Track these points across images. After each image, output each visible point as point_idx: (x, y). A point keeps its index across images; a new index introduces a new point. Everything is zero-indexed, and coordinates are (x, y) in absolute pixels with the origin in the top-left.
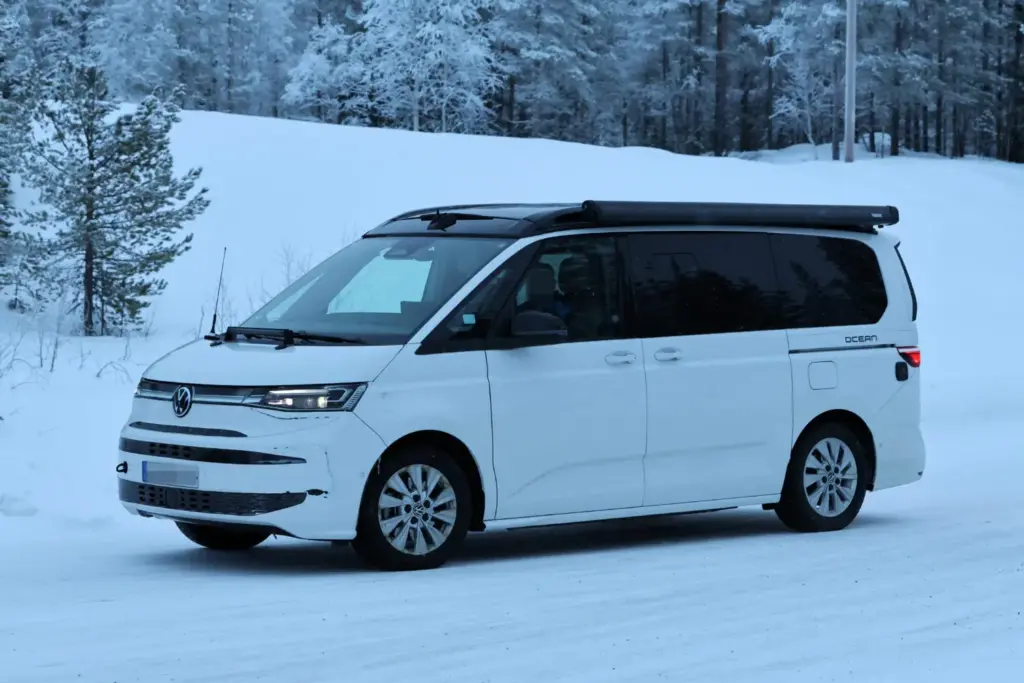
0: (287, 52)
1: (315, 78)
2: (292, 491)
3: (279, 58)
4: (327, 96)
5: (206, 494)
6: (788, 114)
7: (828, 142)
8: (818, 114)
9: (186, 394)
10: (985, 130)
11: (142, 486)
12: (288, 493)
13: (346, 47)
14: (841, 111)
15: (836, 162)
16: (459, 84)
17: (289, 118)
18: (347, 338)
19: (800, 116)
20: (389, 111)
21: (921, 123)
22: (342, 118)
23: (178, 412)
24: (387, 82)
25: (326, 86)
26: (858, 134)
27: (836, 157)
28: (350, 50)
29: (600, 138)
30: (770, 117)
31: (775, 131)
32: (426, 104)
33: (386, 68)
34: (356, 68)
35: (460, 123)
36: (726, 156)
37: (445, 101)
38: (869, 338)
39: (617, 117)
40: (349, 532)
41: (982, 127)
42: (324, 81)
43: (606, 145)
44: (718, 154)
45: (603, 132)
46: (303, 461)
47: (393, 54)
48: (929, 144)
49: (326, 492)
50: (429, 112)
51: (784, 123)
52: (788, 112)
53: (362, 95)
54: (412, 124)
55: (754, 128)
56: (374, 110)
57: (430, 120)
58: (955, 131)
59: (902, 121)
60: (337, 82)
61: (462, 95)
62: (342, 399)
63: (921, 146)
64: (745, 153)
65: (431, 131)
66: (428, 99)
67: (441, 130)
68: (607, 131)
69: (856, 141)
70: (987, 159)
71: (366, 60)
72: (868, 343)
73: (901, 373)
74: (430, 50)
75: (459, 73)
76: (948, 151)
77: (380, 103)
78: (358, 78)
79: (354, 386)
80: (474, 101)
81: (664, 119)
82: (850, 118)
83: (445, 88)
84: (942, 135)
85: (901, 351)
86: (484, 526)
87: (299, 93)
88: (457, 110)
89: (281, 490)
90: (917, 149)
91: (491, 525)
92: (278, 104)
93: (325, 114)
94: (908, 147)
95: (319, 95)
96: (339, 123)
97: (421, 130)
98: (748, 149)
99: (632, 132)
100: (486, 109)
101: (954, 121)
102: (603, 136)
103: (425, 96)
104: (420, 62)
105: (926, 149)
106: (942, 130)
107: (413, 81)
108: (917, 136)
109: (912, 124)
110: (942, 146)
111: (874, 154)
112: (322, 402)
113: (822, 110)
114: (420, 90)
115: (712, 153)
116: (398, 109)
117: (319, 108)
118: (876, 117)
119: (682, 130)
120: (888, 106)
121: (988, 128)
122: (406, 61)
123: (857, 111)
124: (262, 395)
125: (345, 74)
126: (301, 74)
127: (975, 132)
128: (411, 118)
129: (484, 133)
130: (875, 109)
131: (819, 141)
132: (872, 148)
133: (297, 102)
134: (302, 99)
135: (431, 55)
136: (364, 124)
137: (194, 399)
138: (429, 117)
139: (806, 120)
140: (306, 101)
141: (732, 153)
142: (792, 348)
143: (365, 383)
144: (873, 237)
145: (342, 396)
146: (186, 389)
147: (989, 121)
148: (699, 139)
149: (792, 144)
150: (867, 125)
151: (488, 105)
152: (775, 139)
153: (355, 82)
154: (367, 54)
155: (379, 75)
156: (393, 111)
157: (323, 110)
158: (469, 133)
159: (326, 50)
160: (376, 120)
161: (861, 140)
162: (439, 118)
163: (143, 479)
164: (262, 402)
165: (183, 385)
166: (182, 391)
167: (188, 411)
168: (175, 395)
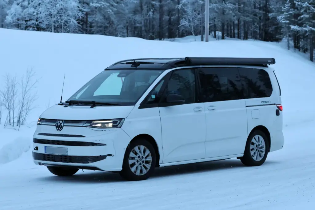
0: (6, 5)
1: (17, 14)
2: (102, 155)
3: (4, 7)
4: (21, 20)
5: (70, 157)
6: (185, 25)
7: (199, 35)
8: (196, 24)
9: (61, 123)
10: (255, 30)
11: (44, 155)
12: (100, 155)
13: (28, 3)
14: (204, 24)
15: (202, 42)
16: (68, 15)
17: (8, 28)
18: (113, 103)
19: (189, 26)
20: (43, 26)
21: (232, 28)
22: (26, 28)
23: (58, 129)
24: (43, 15)
25: (21, 17)
26: (210, 32)
27: (202, 40)
28: (29, 4)
29: (119, 34)
30: (179, 26)
31: (180, 31)
32: (56, 23)
33: (42, 10)
34: (31, 10)
35: (68, 30)
36: (163, 40)
37: (63, 21)
38: (268, 102)
39: (124, 27)
40: (120, 168)
41: (254, 29)
42: (20, 15)
43: (120, 37)
44: (160, 40)
45: (119, 32)
46: (105, 145)
47: (45, 5)
48: (235, 35)
49: (113, 155)
50: (57, 25)
51: (184, 28)
52: (185, 24)
53: (34, 20)
54: (51, 30)
55: (173, 30)
56: (38, 25)
57: (58, 29)
58: (244, 30)
59: (226, 27)
60: (24, 15)
61: (69, 19)
62: (117, 124)
63: (233, 36)
64: (170, 39)
65: (58, 32)
66: (57, 21)
67: (62, 32)
68: (121, 32)
69: (209, 34)
70: (256, 40)
71: (35, 7)
72: (268, 103)
73: (278, 113)
74: (58, 3)
75: (68, 12)
76: (242, 38)
77: (40, 22)
78: (32, 13)
79: (121, 119)
80: (74, 22)
81: (141, 27)
82: (207, 26)
83: (63, 17)
84: (240, 32)
85: (277, 106)
86: (160, 166)
87: (11, 19)
88: (67, 25)
89: (98, 155)
90: (231, 37)
91: (161, 165)
92: (3, 23)
93: (20, 27)
94: (228, 36)
95: (18, 20)
96: (25, 30)
97: (54, 32)
98: (171, 38)
99: (130, 32)
100: (78, 24)
101: (244, 27)
102: (120, 33)
103: (56, 20)
104: (54, 8)
105: (234, 37)
106: (240, 30)
107: (52, 15)
108: (231, 32)
109: (229, 28)
110: (240, 36)
111: (216, 39)
112: (111, 125)
113: (197, 24)
114: (54, 18)
115: (159, 39)
116: (46, 25)
117: (18, 25)
118: (216, 26)
119: (147, 31)
120: (221, 22)
121: (256, 29)
122: (49, 8)
123: (210, 24)
124: (90, 123)
125: (28, 12)
126: (12, 12)
127: (251, 31)
128: (51, 28)
129: (77, 33)
130: (216, 23)
131: (196, 35)
132: (215, 37)
133: (10, 23)
134: (12, 22)
135: (58, 5)
136: (34, 30)
137: (64, 125)
138: (57, 27)
139: (191, 27)
140: (14, 22)
141: (165, 39)
142: (247, 105)
143: (124, 118)
144: (267, 68)
145: (117, 123)
146: (61, 122)
147: (256, 27)
148: (153, 34)
149: (187, 35)
150: (213, 29)
151: (79, 23)
152: (180, 34)
153: (31, 15)
154: (35, 5)
155: (39, 12)
156: (45, 25)
157: (20, 26)
158: (72, 33)
159: (20, 4)
160: (39, 29)
161: (211, 34)
162: (61, 28)
163: (45, 152)
164: (90, 126)
165: (59, 120)
166: (59, 122)
167: (62, 129)
168: (57, 124)
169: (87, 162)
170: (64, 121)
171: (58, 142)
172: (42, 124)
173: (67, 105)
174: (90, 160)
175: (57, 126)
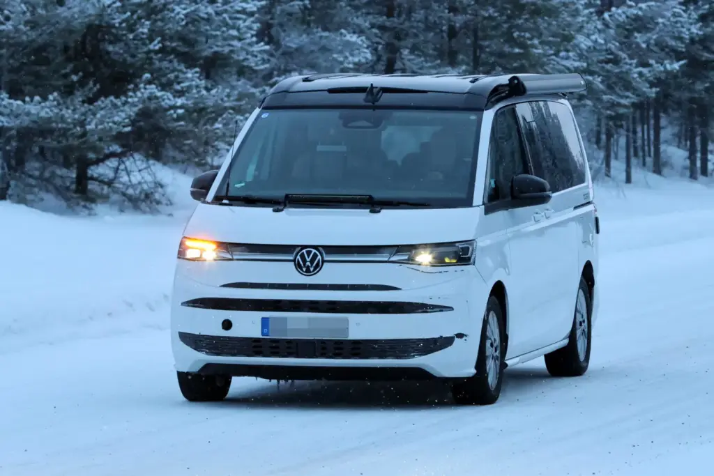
2: (444, 336)
5: (357, 342)
9: (315, 256)
11: (256, 341)
23: (308, 271)
40: (471, 371)
46: (451, 309)
49: (466, 336)
62: (469, 255)
79: (471, 242)
89: (436, 336)
124: (406, 251)
137: (326, 258)
143: (475, 241)
146: (314, 251)
163: (262, 335)
164: (408, 260)
165: (304, 247)
166: (309, 253)
167: (318, 272)
168: (298, 257)
169: (408, 357)
170: (321, 249)
172: (235, 257)
173: (281, 208)
174: (416, 350)
175: (301, 263)
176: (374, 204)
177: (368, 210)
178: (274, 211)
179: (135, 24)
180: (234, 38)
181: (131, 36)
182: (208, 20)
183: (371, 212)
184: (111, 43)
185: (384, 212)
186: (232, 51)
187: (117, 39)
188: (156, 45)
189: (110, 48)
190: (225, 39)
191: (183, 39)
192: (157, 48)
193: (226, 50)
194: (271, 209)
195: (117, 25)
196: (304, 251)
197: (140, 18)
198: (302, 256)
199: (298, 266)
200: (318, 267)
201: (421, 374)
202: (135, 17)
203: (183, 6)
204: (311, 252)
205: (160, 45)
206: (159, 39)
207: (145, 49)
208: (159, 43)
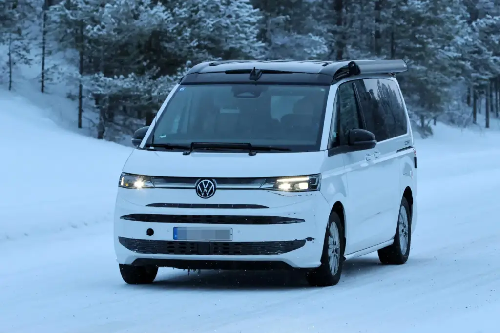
2: (298, 239)
9: (210, 185)
11: (170, 243)
23: (205, 195)
40: (318, 263)
46: (303, 221)
49: (314, 239)
62: (316, 184)
79: (318, 175)
86: (345, 258)
89: (293, 239)
112: (306, 186)
124: (272, 181)
137: (217, 187)
143: (321, 174)
146: (209, 181)
163: (174, 239)
164: (274, 187)
165: (203, 179)
166: (206, 183)
167: (212, 196)
168: (199, 185)
169: (274, 253)
170: (214, 180)
171: (209, 219)
172: (156, 186)
173: (188, 152)
174: (279, 249)
175: (200, 189)
176: (252, 150)
177: (248, 154)
178: (184, 154)
179: (181, 31)
180: (243, 39)
181: (179, 38)
182: (227, 28)
183: (249, 155)
184: (167, 42)
185: (258, 154)
186: (242, 47)
187: (170, 40)
188: (194, 43)
189: (167, 45)
190: (237, 39)
191: (211, 39)
192: (195, 45)
193: (238, 46)
194: (182, 153)
195: (171, 31)
196: (203, 181)
197: (184, 27)
198: (201, 185)
199: (198, 192)
200: (212, 192)
201: (282, 265)
202: (182, 26)
203: (211, 19)
204: (207, 182)
205: (197, 43)
206: (197, 39)
207: (188, 46)
208: (196, 41)
